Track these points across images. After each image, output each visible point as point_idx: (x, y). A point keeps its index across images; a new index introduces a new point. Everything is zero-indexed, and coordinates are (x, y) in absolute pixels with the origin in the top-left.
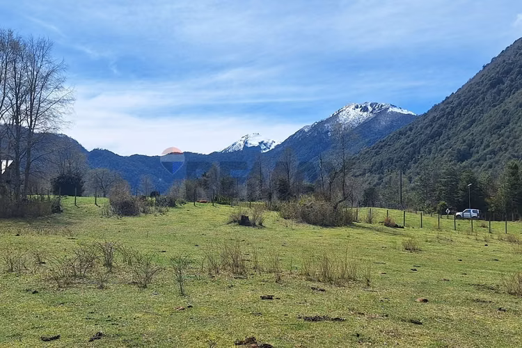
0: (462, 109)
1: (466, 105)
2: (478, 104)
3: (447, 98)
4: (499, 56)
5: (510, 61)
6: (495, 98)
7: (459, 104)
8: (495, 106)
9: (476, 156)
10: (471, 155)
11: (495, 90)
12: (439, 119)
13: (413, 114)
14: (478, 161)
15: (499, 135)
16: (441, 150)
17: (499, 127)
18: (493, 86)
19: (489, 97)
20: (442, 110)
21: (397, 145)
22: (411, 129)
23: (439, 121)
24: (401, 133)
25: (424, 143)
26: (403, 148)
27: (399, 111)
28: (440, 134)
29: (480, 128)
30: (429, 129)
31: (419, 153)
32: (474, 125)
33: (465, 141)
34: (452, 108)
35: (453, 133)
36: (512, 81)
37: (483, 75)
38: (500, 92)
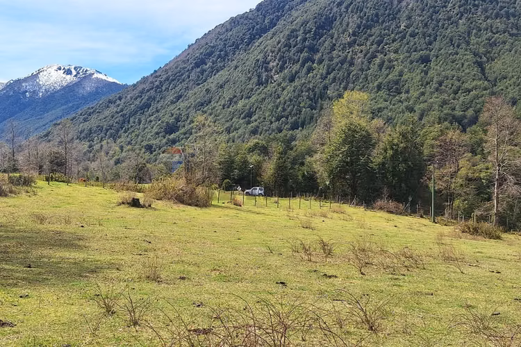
0: (170, 83)
1: (173, 81)
2: (184, 81)
3: (155, 71)
4: (203, 38)
5: (212, 45)
6: (198, 77)
7: (167, 79)
8: (198, 84)
9: (183, 130)
10: (177, 129)
11: (199, 70)
12: (148, 91)
13: (118, 82)
14: (185, 134)
15: (203, 112)
16: (151, 121)
17: (202, 105)
18: (197, 65)
19: (193, 75)
20: (151, 82)
22: (120, 99)
23: (149, 93)
24: (110, 102)
26: (113, 117)
27: (104, 78)
28: (149, 106)
29: (186, 104)
32: (181, 100)
33: (172, 115)
34: (161, 82)
35: (162, 106)
36: (213, 64)
37: (188, 54)
38: (203, 72)
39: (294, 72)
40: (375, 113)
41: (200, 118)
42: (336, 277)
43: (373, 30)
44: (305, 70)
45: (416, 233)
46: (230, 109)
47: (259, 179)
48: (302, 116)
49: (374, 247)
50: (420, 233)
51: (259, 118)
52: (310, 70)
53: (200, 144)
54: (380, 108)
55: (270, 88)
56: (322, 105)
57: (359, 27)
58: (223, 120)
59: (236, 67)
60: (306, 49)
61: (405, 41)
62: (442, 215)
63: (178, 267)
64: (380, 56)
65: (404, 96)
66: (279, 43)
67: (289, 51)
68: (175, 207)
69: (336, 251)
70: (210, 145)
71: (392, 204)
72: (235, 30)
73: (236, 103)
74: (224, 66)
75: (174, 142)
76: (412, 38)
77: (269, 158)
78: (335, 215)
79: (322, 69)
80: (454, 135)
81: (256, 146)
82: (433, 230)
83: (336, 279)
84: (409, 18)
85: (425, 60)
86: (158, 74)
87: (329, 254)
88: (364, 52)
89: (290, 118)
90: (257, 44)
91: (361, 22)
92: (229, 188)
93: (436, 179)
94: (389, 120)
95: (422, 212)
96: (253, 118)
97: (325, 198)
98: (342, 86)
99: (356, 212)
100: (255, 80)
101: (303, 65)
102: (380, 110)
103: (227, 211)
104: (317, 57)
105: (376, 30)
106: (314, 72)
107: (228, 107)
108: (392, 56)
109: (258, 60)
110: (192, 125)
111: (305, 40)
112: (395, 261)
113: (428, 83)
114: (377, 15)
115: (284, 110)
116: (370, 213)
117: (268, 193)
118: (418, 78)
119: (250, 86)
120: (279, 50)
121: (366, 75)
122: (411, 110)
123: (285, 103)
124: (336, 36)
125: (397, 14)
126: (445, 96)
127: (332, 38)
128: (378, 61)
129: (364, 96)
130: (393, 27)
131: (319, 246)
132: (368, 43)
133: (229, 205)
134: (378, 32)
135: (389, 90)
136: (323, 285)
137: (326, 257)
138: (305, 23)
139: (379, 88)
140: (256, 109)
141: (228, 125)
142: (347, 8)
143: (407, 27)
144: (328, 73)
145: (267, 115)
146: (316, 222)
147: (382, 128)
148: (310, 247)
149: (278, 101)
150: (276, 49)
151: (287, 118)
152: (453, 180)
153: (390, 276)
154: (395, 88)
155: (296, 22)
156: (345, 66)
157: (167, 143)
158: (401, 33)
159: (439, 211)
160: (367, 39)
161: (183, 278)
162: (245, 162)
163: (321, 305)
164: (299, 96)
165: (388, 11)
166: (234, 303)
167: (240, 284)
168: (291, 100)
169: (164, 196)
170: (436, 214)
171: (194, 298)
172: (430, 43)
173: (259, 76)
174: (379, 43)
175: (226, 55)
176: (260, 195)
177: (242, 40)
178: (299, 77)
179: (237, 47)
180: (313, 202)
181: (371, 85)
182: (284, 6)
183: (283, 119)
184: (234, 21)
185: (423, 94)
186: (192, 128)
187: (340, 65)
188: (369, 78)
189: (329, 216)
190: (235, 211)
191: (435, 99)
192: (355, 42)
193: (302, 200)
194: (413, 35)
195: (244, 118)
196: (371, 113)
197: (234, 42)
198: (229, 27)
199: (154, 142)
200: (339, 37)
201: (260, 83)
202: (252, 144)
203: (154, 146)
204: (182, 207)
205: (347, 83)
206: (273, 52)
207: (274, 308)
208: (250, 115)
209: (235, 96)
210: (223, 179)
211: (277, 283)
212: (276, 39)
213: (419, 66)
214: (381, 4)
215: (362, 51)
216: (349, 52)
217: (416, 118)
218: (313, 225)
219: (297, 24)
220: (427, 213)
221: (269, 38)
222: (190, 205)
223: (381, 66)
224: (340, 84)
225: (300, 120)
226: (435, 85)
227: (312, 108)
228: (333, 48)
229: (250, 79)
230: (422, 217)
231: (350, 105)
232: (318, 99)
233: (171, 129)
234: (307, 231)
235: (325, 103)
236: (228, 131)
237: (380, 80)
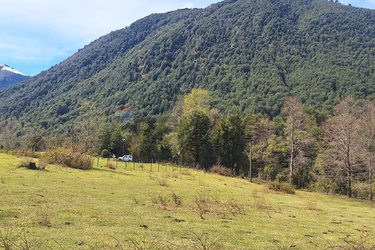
0: (63, 77)
1: (65, 75)
2: (74, 75)
3: (52, 67)
4: (90, 45)
5: (97, 50)
6: (86, 73)
7: (61, 73)
8: (85, 79)
9: (72, 112)
10: (68, 111)
11: (86, 68)
12: (46, 81)
13: (22, 74)
14: (73, 115)
15: (88, 99)
16: (47, 104)
17: (88, 93)
18: (85, 64)
19: (81, 71)
20: (49, 76)
21: (12, 97)
22: (23, 87)
23: (46, 83)
24: (15, 89)
25: (34, 98)
26: (17, 100)
27: (11, 70)
28: (46, 93)
29: (75, 92)
30: (39, 88)
31: (29, 105)
32: (71, 89)
33: (64, 101)
34: (56, 75)
35: (56, 94)
36: (97, 64)
37: (78, 56)
38: (89, 69)
39: (156, 73)
40: (213, 105)
41: (86, 103)
42: (184, 221)
43: (212, 47)
44: (164, 72)
45: (239, 189)
46: (109, 98)
47: (129, 149)
48: (162, 105)
49: (211, 199)
50: (242, 189)
51: (130, 105)
52: (168, 72)
53: (85, 122)
54: (216, 102)
55: (139, 83)
56: (176, 97)
57: (202, 44)
58: (104, 105)
59: (115, 67)
60: (165, 58)
61: (233, 56)
62: (256, 177)
63: (66, 215)
64: (217, 66)
65: (232, 94)
66: (146, 52)
67: (153, 58)
68: (64, 169)
69: (184, 202)
70: (92, 123)
71: (223, 169)
72: (114, 41)
73: (114, 93)
74: (105, 66)
75: (64, 120)
76: (238, 55)
77: (137, 134)
78: (184, 176)
79: (177, 72)
80: (264, 122)
81: (128, 125)
82: (250, 187)
83: (184, 223)
84: (236, 40)
85: (247, 70)
86: (55, 69)
87: (179, 204)
88: (206, 62)
89: (153, 106)
90: (130, 52)
91: (204, 42)
92: (106, 156)
93: (253, 152)
94: (222, 110)
95: (243, 174)
96: (126, 105)
97: (177, 164)
98: (190, 85)
99: (198, 174)
100: (128, 77)
101: (163, 69)
102: (216, 103)
103: (104, 173)
104: (173, 63)
105: (214, 48)
106: (172, 74)
107: (108, 96)
108: (225, 66)
109: (131, 64)
110: (79, 108)
111: (165, 51)
112: (225, 209)
113: (248, 86)
114: (215, 37)
115: (149, 100)
116: (208, 175)
117: (135, 160)
118: (242, 82)
119: (124, 82)
120: (146, 57)
121: (207, 78)
122: (237, 103)
123: (150, 95)
124: (187, 50)
125: (228, 37)
126: (259, 95)
127: (184, 51)
128: (215, 69)
129: (205, 92)
130: (225, 46)
131: (172, 199)
132: (209, 56)
133: (105, 168)
134: (215, 49)
135: (222, 89)
136: (175, 227)
137: (177, 206)
138: (165, 39)
139: (216, 87)
140: (128, 99)
141: (107, 109)
142: (195, 31)
143: (235, 47)
144: (181, 75)
145: (136, 103)
146: (170, 181)
147: (218, 115)
148: (165, 199)
149: (145, 93)
150: (144, 56)
151: (151, 106)
152: (264, 153)
153: (222, 220)
154: (227, 88)
155: (158, 38)
156: (192, 71)
157: (59, 121)
158: (230, 50)
159: (255, 174)
160: (208, 53)
161: (68, 224)
162: (120, 137)
163: (173, 242)
164: (160, 90)
165: (222, 35)
166: (107, 242)
167: (113, 228)
168: (154, 93)
169: (55, 161)
170: (252, 176)
171: (77, 238)
172: (250, 59)
173: (131, 75)
174: (216, 57)
175: (107, 58)
176: (129, 161)
177: (120, 48)
178: (160, 77)
179: (116, 53)
180: (168, 167)
181: (210, 85)
182: (150, 27)
183: (148, 106)
184: (114, 35)
185: (245, 93)
186: (79, 111)
187: (189, 70)
188: (209, 80)
189: (179, 177)
190: (110, 173)
191: (252, 97)
192: (199, 55)
193: (160, 166)
194: (239, 53)
195: (119, 105)
196: (210, 104)
197: (113, 50)
198: (110, 38)
199: (49, 120)
200: (188, 51)
201: (131, 80)
202: (125, 124)
203: (49, 123)
204: (69, 169)
205: (194, 83)
206: (142, 58)
207: (139, 245)
208: (124, 102)
209: (113, 89)
210: (102, 149)
211: (141, 226)
212: (144, 49)
213: (242, 74)
214: (218, 30)
215: (204, 62)
216: (195, 62)
217: (240, 109)
218: (167, 184)
219: (159, 39)
220: (246, 175)
221: (139, 48)
222: (75, 168)
223: (217, 72)
224: (189, 83)
225: (160, 108)
226: (252, 87)
227: (169, 99)
228: (184, 58)
229: (124, 76)
230: (243, 178)
231: (196, 99)
232: (174, 93)
233: (63, 111)
234: (163, 188)
235: (179, 97)
236: (107, 113)
237: (216, 82)
